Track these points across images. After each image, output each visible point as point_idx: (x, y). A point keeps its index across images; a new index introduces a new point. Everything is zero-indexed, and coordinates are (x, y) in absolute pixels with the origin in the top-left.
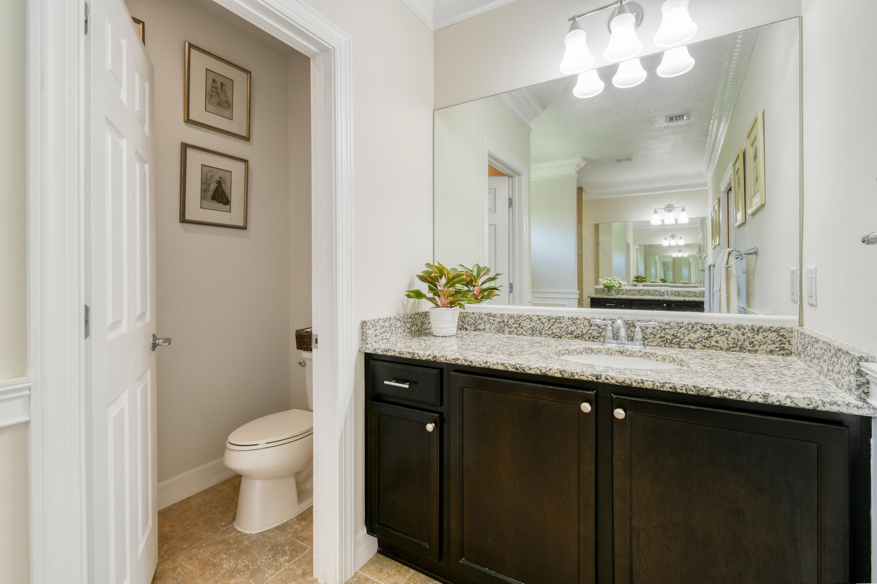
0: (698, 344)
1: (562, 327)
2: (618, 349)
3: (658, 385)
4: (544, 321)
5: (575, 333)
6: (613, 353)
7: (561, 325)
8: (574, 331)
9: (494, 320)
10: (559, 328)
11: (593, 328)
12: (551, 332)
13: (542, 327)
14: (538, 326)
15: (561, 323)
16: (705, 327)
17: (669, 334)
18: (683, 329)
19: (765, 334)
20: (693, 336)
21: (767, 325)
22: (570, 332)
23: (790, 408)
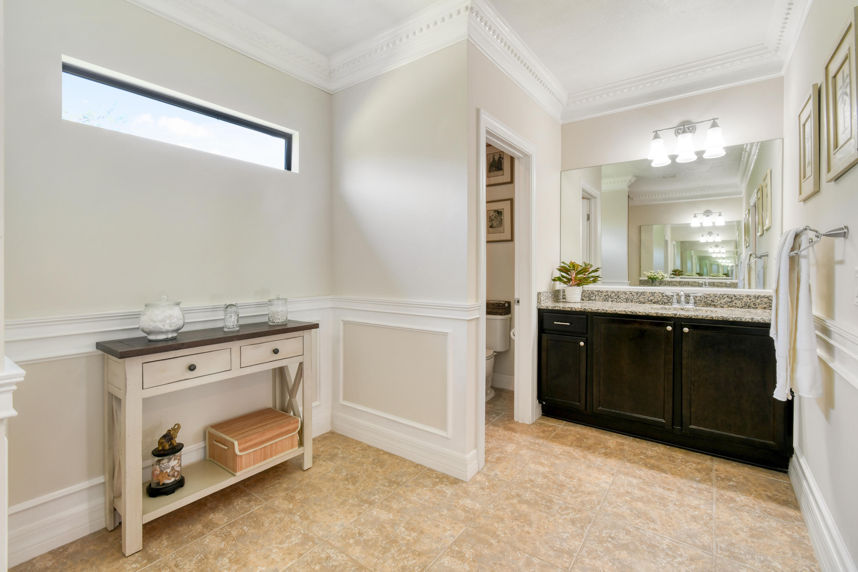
0: (726, 305)
1: (645, 298)
2: (680, 308)
3: (705, 316)
4: (634, 294)
5: (653, 301)
6: (678, 310)
7: (645, 297)
8: (652, 300)
9: (602, 294)
10: (643, 299)
11: (664, 298)
12: (638, 300)
13: (633, 298)
14: (630, 297)
15: (645, 295)
16: (729, 296)
17: (709, 300)
18: (717, 297)
19: (762, 299)
20: (723, 301)
21: (763, 295)
22: (650, 300)
23: (762, 323)
